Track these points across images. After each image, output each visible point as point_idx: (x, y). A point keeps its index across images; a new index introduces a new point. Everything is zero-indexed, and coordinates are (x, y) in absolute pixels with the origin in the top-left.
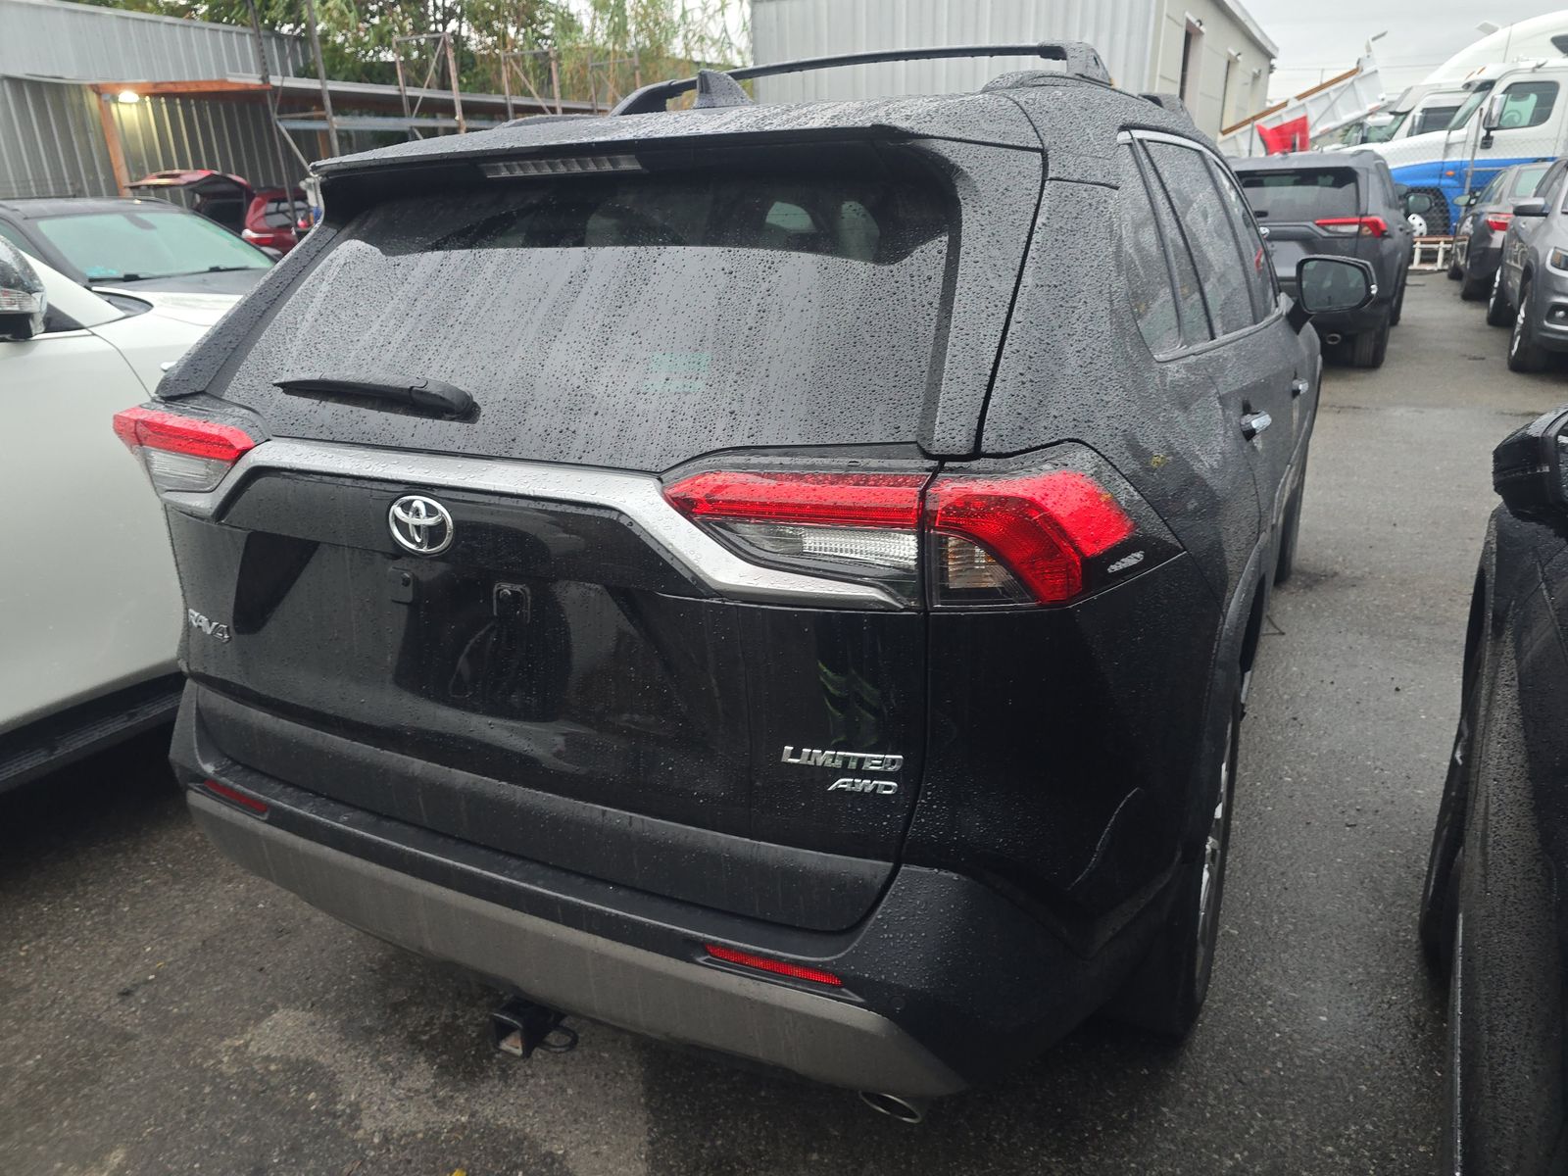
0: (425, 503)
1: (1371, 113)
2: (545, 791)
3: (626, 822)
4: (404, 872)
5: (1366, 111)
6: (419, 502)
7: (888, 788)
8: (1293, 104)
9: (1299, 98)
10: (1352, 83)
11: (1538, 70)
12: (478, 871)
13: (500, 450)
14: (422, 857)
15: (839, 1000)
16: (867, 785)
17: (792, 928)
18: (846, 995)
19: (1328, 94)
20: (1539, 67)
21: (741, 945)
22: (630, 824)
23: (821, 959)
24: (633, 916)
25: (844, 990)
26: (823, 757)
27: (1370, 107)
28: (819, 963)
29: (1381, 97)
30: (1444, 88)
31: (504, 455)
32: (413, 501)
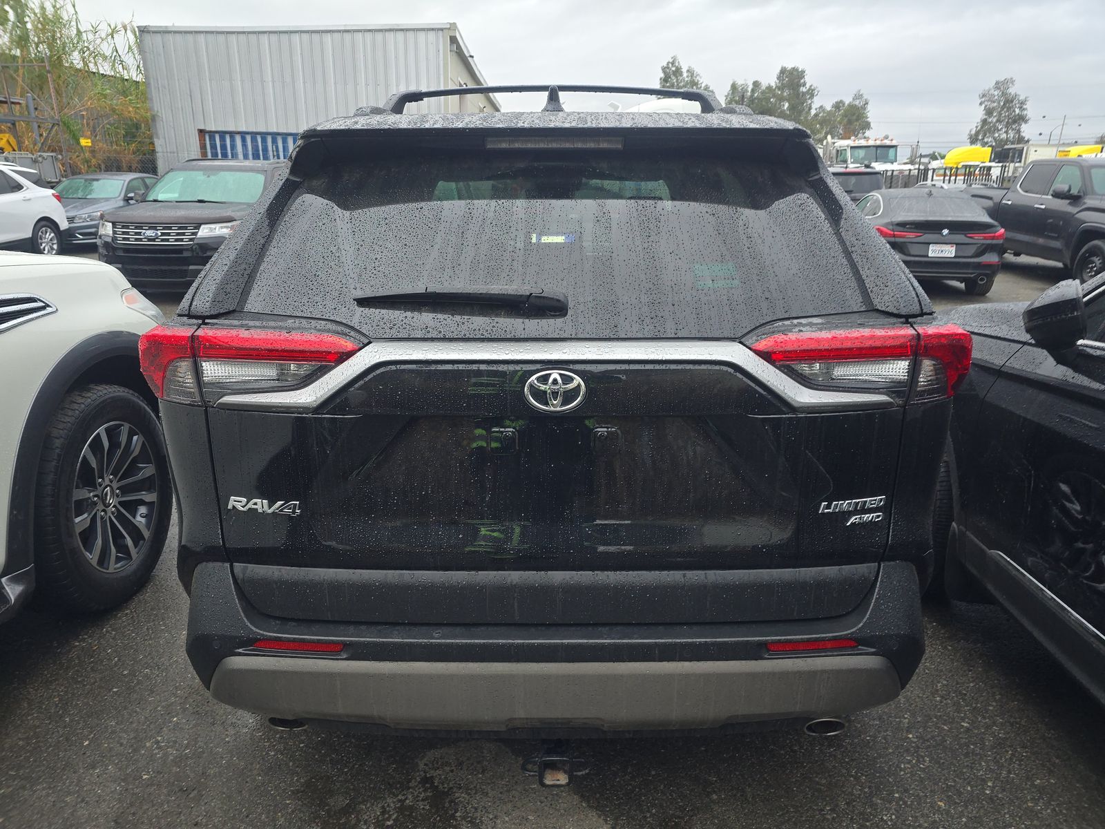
0: (560, 375)
2: (633, 571)
3: (703, 577)
4: (509, 662)
6: (555, 375)
7: (878, 516)
12: (586, 641)
13: (607, 333)
14: (528, 645)
15: (857, 654)
16: (866, 517)
17: (818, 619)
18: (861, 650)
21: (797, 637)
22: (706, 578)
23: (849, 632)
24: (718, 640)
25: (860, 647)
26: (845, 505)
28: (849, 634)
31: (612, 337)
32: (550, 374)
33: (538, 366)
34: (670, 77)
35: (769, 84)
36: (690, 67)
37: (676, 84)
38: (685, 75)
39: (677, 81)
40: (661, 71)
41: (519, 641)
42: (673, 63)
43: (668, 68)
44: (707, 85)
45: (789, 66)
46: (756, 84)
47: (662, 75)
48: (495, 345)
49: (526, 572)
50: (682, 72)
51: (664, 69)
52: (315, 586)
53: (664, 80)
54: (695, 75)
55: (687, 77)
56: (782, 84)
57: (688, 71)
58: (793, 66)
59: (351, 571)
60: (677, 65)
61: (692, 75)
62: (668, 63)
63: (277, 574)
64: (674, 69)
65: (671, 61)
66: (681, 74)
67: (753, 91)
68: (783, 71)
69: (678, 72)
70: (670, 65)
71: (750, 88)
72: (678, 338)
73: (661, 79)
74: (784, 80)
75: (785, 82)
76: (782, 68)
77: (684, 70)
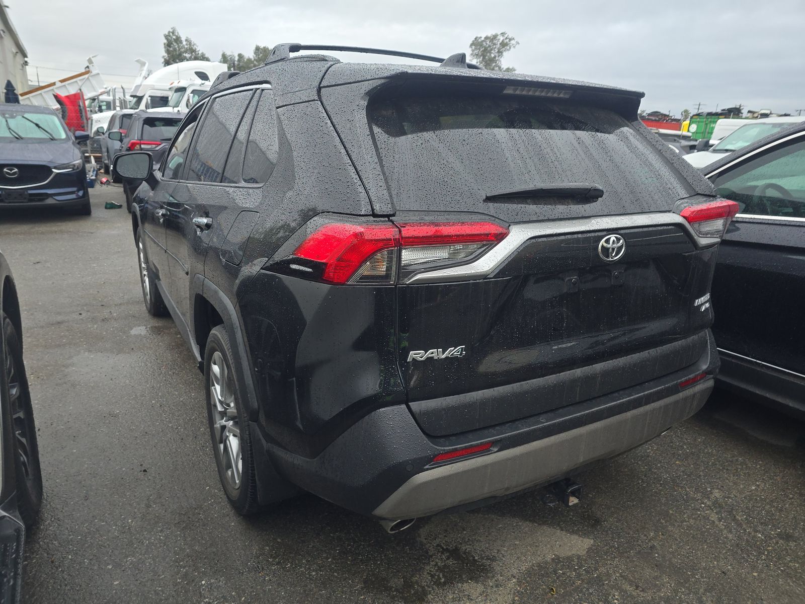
0: (615, 237)
1: (101, 94)
3: (655, 352)
5: (99, 93)
6: (613, 237)
8: (59, 84)
9: (62, 81)
10: (88, 78)
11: (202, 85)
16: (706, 306)
19: (76, 82)
20: (203, 84)
21: (691, 376)
27: (101, 91)
29: (105, 86)
30: (156, 87)
32: (610, 238)
33: (604, 233)
34: (172, 44)
35: (249, 57)
36: (187, 37)
37: (178, 49)
38: (184, 43)
39: (179, 47)
40: (164, 38)
41: (587, 412)
42: (173, 33)
43: (170, 36)
44: (203, 53)
45: (262, 46)
46: (240, 56)
47: (165, 41)
48: (574, 221)
49: (584, 368)
50: (182, 41)
51: (166, 37)
52: (471, 406)
53: (167, 45)
54: (192, 44)
55: (186, 44)
56: (258, 58)
57: (186, 40)
58: (264, 46)
59: (492, 390)
60: (177, 34)
61: (190, 44)
62: (169, 32)
63: (444, 404)
64: (174, 37)
65: (171, 30)
66: (181, 42)
67: (239, 60)
68: (257, 49)
69: (178, 40)
70: (171, 34)
71: (237, 59)
72: (644, 213)
73: (165, 44)
74: (259, 55)
75: (260, 56)
76: (256, 46)
77: (183, 39)
